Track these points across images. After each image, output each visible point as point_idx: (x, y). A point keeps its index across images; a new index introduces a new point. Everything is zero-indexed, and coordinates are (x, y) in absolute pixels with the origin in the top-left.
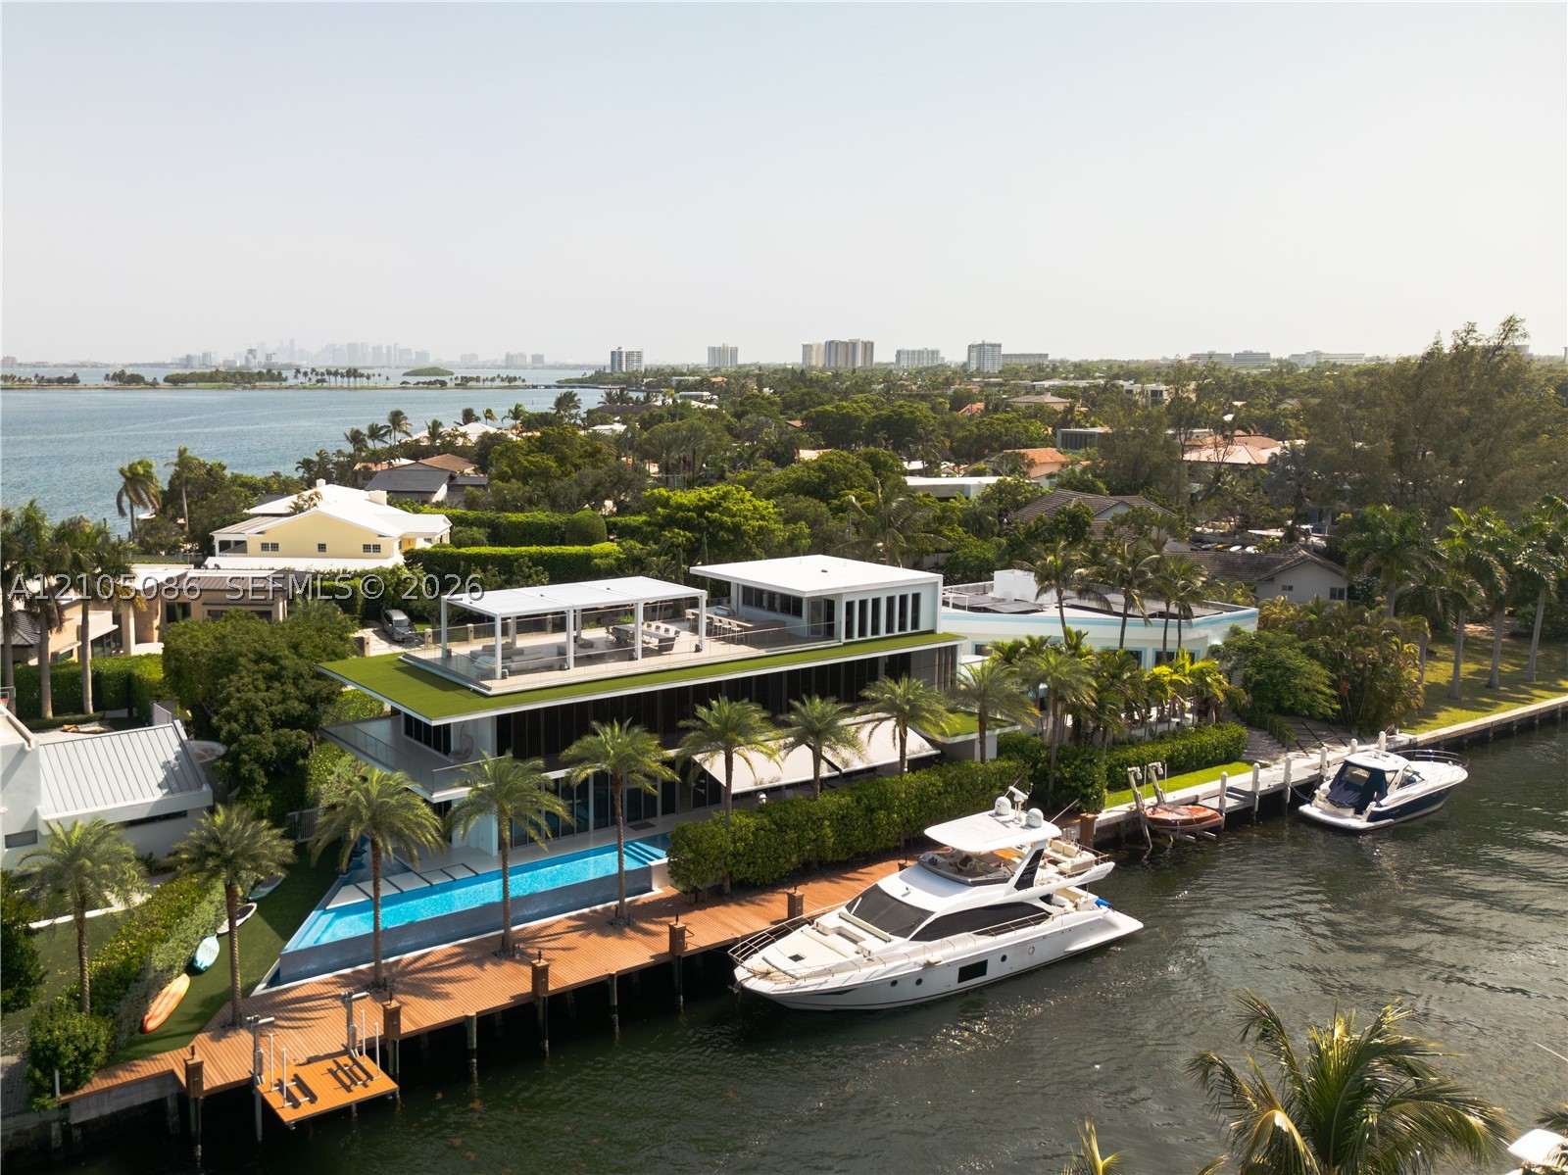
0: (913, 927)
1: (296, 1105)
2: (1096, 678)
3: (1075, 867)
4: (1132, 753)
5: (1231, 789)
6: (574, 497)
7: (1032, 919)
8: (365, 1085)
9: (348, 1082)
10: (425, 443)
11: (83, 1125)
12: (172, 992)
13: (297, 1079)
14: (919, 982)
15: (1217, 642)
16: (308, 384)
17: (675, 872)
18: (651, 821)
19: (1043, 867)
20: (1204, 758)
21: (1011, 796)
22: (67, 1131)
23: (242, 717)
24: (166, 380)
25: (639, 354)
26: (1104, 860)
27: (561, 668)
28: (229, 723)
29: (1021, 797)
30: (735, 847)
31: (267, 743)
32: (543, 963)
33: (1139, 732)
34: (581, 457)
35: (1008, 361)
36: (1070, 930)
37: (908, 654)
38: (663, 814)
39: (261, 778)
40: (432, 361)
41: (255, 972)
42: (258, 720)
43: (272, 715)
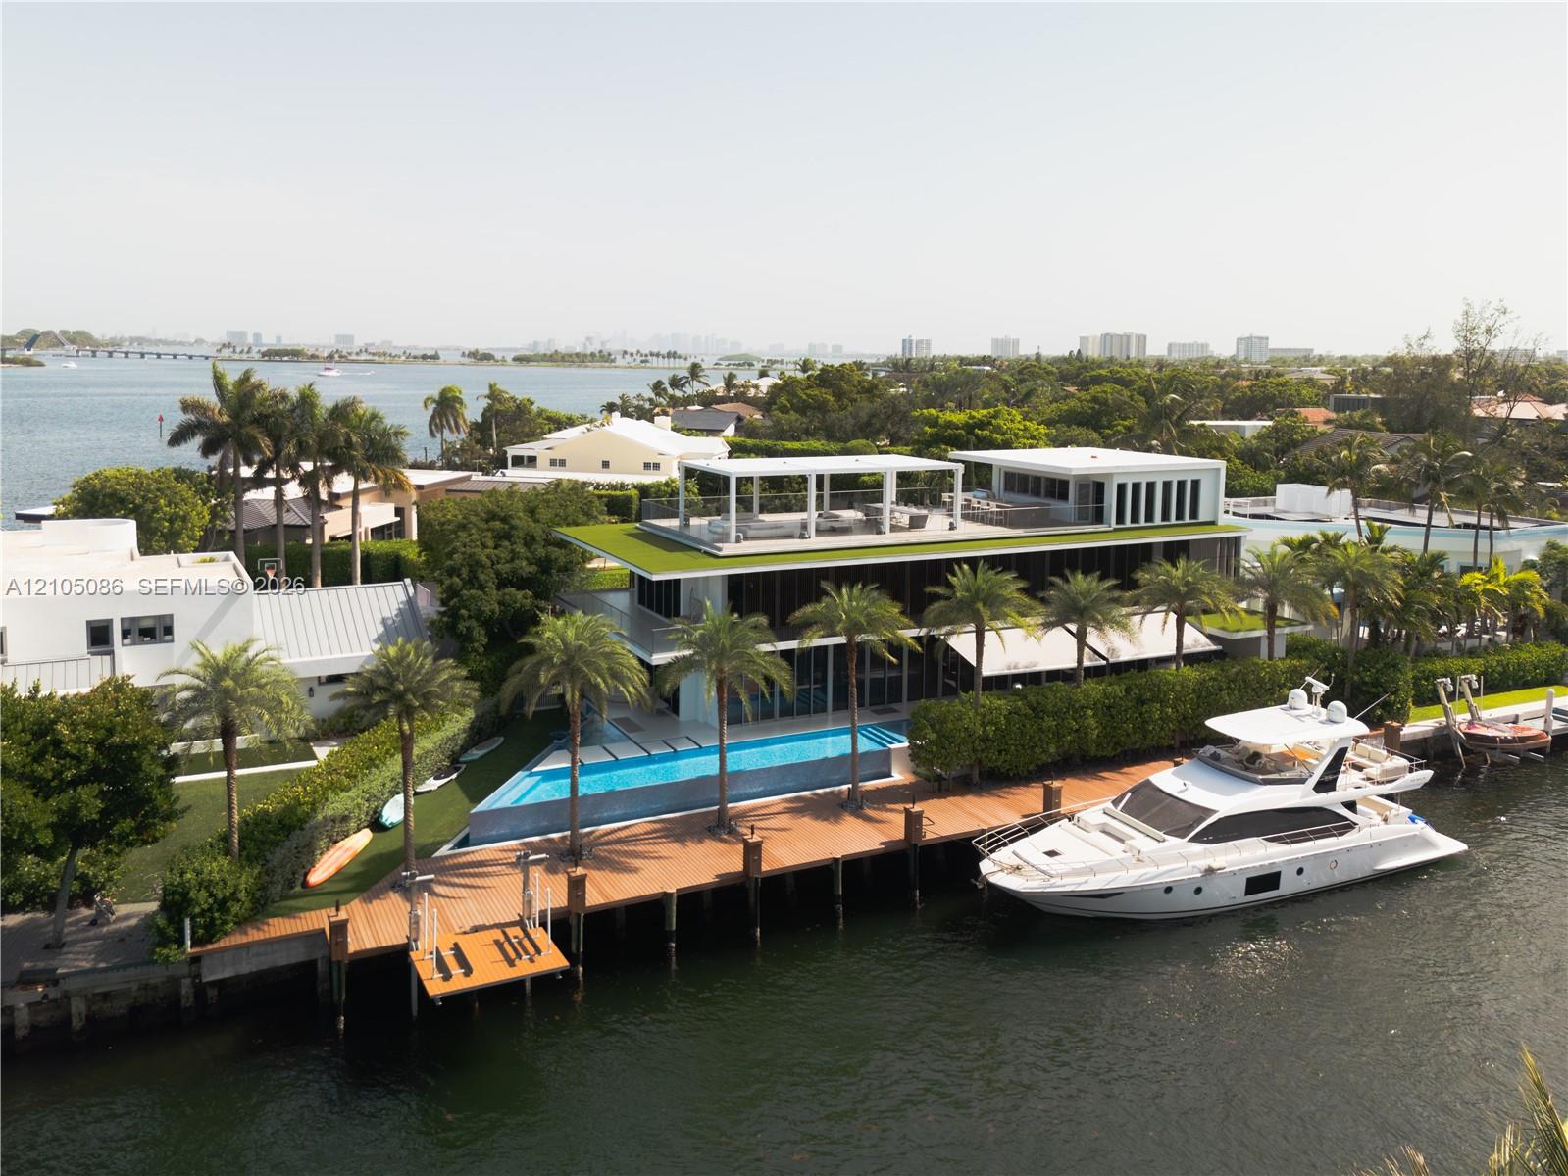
0: (1192, 827)
1: (447, 977)
2: (1404, 575)
3: (1385, 772)
4: (1438, 665)
5: (1556, 711)
6: (849, 428)
7: (1335, 828)
8: (532, 960)
9: (512, 955)
10: (720, 394)
11: (220, 984)
12: (347, 846)
13: (457, 948)
14: (1199, 890)
15: (1534, 557)
16: (633, 364)
17: (915, 755)
18: (895, 706)
19: (1344, 772)
20: (1522, 677)
21: (1308, 688)
22: (200, 989)
23: (465, 572)
24: (515, 359)
25: (928, 343)
26: (1420, 767)
27: (802, 537)
28: (451, 577)
29: (1320, 688)
30: (984, 730)
31: (490, 602)
32: (756, 838)
33: (1447, 646)
34: (858, 393)
35: (1275, 354)
36: (1380, 844)
37: (1187, 542)
38: (909, 700)
39: (480, 636)
40: (744, 350)
41: (445, 832)
42: (482, 577)
43: (498, 574)
